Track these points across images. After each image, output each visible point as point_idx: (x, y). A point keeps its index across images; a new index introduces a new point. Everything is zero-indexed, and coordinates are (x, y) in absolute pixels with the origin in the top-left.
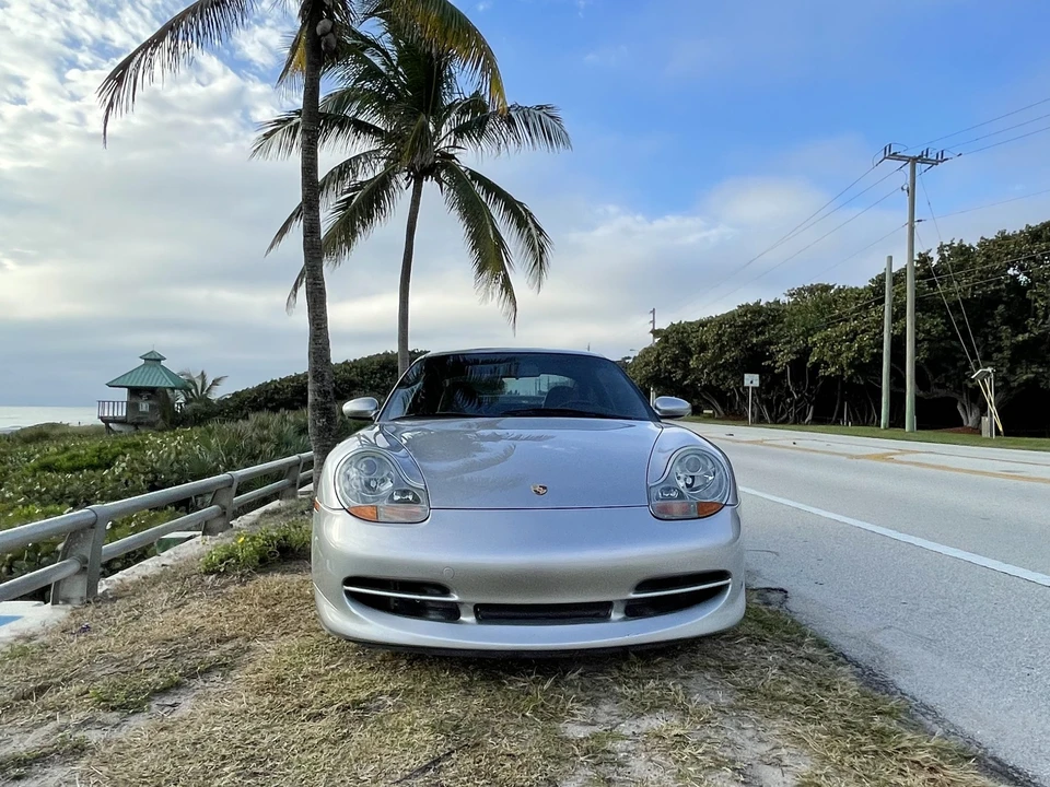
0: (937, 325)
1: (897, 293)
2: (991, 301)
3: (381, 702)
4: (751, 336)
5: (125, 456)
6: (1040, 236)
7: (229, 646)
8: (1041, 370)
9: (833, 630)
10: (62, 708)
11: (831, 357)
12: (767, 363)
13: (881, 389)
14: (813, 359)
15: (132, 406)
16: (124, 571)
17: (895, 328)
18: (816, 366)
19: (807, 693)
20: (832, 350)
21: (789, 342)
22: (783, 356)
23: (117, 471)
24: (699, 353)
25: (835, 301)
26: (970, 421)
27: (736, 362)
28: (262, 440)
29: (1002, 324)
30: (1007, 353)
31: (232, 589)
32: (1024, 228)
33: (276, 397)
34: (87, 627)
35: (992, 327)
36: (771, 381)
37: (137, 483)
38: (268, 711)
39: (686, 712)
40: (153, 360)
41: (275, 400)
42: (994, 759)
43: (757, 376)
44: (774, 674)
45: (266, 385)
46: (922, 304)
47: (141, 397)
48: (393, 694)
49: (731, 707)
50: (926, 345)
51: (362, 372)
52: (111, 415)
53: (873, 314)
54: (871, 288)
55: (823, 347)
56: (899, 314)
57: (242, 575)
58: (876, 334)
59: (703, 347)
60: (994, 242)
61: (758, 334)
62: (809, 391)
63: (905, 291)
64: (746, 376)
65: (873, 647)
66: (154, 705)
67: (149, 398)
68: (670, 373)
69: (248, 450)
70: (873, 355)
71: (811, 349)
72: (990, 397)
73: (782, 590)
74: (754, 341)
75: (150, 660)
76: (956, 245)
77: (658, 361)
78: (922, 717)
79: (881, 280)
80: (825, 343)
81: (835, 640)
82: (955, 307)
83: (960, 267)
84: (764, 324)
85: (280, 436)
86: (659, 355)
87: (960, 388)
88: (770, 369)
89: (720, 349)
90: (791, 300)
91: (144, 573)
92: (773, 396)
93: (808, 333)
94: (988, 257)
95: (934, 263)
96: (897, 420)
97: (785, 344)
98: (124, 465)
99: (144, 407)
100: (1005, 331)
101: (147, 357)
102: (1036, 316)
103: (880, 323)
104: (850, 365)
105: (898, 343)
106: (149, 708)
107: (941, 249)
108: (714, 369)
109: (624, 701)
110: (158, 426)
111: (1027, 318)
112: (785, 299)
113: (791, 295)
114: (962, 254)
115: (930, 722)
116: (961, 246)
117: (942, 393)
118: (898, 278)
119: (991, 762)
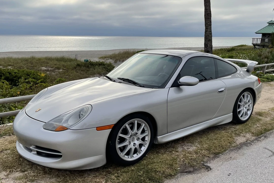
15: (263, 40)
40: (271, 24)
47: (266, 36)
52: (255, 43)
67: (269, 37)
99: (267, 40)
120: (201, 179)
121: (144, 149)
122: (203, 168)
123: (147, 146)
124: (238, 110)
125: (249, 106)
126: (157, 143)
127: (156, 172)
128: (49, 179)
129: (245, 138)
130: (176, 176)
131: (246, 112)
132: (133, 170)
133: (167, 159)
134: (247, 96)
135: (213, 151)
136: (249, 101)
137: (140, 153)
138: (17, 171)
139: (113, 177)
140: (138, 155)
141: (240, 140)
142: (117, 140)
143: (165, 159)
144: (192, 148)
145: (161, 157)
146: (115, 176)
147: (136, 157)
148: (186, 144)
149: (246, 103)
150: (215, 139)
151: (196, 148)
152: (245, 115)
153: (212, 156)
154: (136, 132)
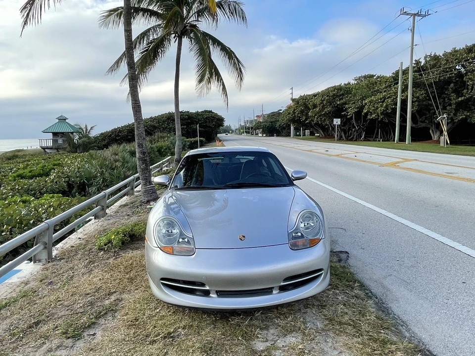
0: (422, 94)
1: (404, 80)
2: (448, 82)
3: (179, 332)
4: (337, 101)
5: (55, 169)
6: (472, 50)
7: (113, 298)
8: (468, 114)
9: (368, 277)
10: (48, 337)
11: (373, 110)
12: (344, 113)
13: (396, 124)
14: (365, 111)
15: (55, 141)
16: (63, 242)
17: (403, 96)
18: (366, 114)
19: (354, 319)
20: (374, 107)
21: (354, 103)
22: (351, 110)
23: (52, 177)
24: (313, 109)
25: (376, 83)
26: (435, 137)
27: (330, 113)
28: (116, 161)
29: (452, 93)
30: (454, 106)
31: (111, 261)
32: (464, 47)
33: (120, 134)
34: (51, 282)
35: (447, 94)
36: (346, 121)
37: (61, 182)
38: (133, 339)
39: (304, 333)
40: (62, 120)
41: (120, 136)
42: (428, 351)
43: (339, 119)
44: (341, 308)
45: (115, 129)
46: (416, 85)
47: (58, 136)
48: (184, 328)
49: (323, 330)
50: (417, 103)
51: (158, 121)
52: (46, 145)
53: (393, 89)
54: (393, 77)
55: (370, 105)
56: (405, 90)
57: (115, 252)
58: (394, 99)
59: (315, 106)
60: (450, 53)
61: (340, 99)
62: (363, 125)
63: (408, 78)
64: (334, 119)
65: (384, 287)
66: (85, 334)
68: (300, 117)
69: (110, 166)
70: (392, 109)
71: (364, 106)
72: (445, 128)
73: (346, 252)
74: (338, 103)
75: (81, 307)
76: (432, 55)
77: (294, 113)
78: (401, 328)
79: (397, 73)
80: (371, 103)
81: (368, 283)
82: (430, 85)
83: (434, 66)
84: (343, 95)
85: (124, 159)
86: (295, 110)
87: (431, 122)
88: (346, 116)
89: (323, 106)
90: (356, 82)
91: (72, 244)
92: (346, 128)
93: (363, 99)
94: (447, 60)
95: (422, 64)
96: (402, 139)
97: (352, 104)
98: (55, 174)
99: (60, 141)
100: (453, 96)
101: (60, 118)
102: (468, 89)
103: (396, 93)
104: (382, 113)
105: (404, 102)
106: (84, 336)
107: (425, 58)
108: (320, 116)
109: (280, 328)
110: (67, 150)
111: (463, 90)
112: (353, 82)
113: (356, 80)
114: (435, 60)
115: (404, 330)
116: (435, 56)
117: (423, 125)
118: (405, 72)
119: (428, 353)
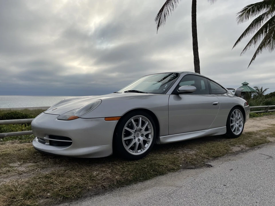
67: (244, 95)
99: (242, 97)
101: (244, 84)
120: (203, 172)
121: (147, 146)
122: (204, 166)
123: (150, 144)
124: (231, 125)
125: (240, 122)
126: (159, 143)
127: (159, 166)
128: (58, 167)
129: (240, 148)
130: (179, 171)
131: (238, 127)
132: (137, 164)
133: (169, 158)
134: (238, 113)
135: (212, 155)
136: (240, 118)
137: (144, 149)
138: (30, 162)
139: (118, 167)
140: (142, 151)
141: (236, 149)
142: (123, 133)
143: (167, 158)
144: (191, 152)
145: (164, 156)
146: (121, 167)
147: (140, 152)
148: (186, 149)
149: (237, 120)
150: (212, 147)
151: (196, 152)
152: (237, 131)
153: (211, 159)
154: (141, 128)
